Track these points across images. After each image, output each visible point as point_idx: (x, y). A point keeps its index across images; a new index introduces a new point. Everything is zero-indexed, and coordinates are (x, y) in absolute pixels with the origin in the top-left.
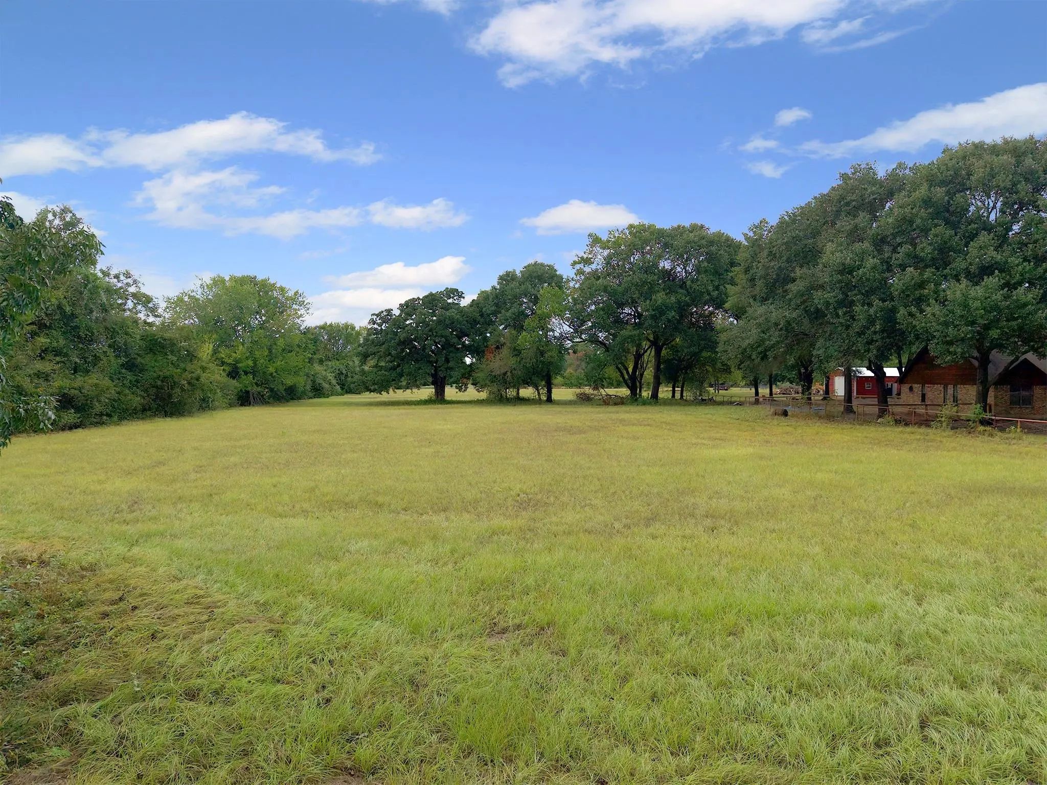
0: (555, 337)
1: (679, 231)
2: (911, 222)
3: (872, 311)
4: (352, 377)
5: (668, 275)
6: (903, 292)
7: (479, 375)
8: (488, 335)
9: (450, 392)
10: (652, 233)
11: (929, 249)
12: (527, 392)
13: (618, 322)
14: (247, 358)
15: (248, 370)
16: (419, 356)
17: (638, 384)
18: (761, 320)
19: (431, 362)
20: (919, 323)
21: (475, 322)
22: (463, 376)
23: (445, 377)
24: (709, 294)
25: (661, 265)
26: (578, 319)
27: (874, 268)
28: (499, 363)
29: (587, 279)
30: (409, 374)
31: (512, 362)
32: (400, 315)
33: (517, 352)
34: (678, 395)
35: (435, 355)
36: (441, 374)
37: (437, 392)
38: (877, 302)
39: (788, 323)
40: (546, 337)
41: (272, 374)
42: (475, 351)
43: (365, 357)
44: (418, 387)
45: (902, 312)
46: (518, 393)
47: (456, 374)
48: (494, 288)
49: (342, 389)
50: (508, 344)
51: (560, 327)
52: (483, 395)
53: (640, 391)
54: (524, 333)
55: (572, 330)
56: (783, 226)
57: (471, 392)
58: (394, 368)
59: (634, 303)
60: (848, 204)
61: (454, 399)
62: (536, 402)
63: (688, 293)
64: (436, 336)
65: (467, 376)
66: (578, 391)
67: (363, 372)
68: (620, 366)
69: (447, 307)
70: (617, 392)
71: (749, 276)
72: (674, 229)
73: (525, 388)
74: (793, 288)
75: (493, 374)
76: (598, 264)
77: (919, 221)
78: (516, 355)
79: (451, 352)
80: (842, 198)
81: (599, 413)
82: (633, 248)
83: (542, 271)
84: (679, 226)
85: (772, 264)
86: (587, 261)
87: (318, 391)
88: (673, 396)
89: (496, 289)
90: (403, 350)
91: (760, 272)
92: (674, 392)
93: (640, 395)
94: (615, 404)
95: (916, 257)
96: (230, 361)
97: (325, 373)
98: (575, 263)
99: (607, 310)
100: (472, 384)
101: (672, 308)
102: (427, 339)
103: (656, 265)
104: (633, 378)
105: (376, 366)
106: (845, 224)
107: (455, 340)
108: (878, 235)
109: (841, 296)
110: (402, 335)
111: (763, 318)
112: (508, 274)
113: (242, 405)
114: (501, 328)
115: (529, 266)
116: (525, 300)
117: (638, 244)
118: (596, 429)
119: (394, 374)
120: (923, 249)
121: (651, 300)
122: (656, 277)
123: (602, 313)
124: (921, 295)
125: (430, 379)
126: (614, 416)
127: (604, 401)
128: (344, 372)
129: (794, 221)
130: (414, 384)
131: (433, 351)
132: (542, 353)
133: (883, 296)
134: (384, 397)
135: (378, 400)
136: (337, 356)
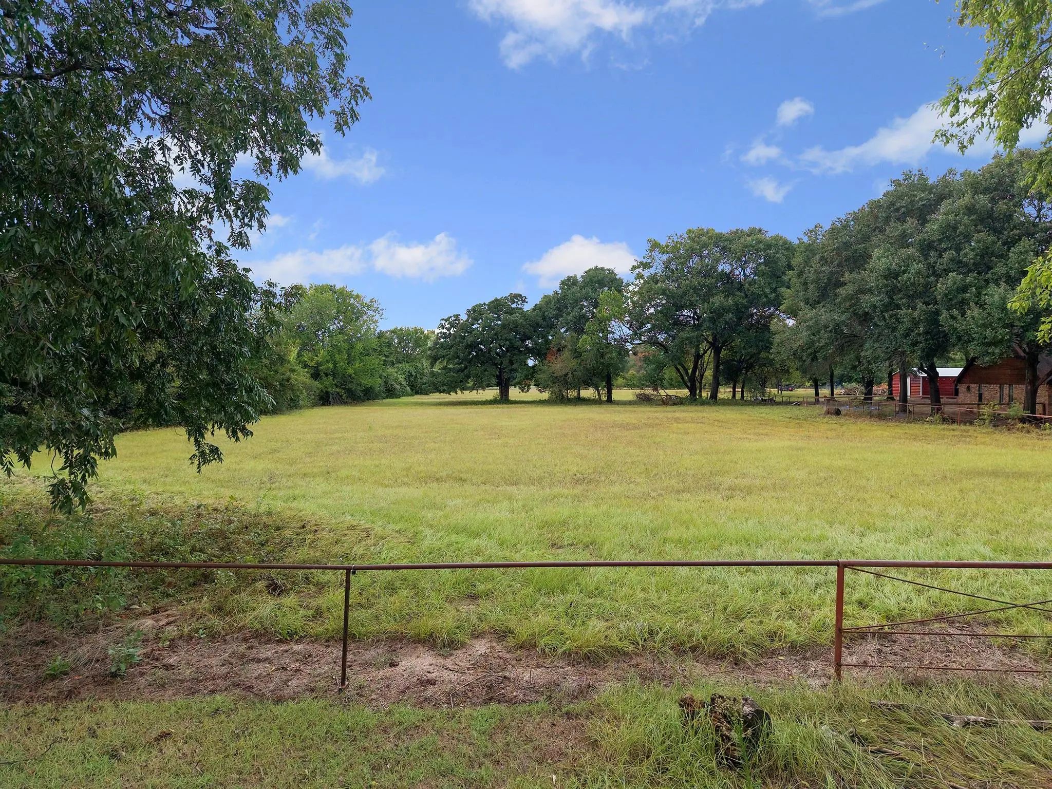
0: (615, 340)
1: (737, 235)
2: (955, 228)
3: (916, 314)
4: (421, 379)
5: (727, 278)
6: (946, 295)
7: (541, 376)
8: (550, 338)
9: (514, 393)
10: (710, 238)
11: (971, 255)
12: (588, 393)
13: (677, 323)
14: (328, 361)
15: (330, 372)
16: (485, 359)
17: (698, 385)
18: (811, 323)
19: (496, 365)
20: (960, 326)
21: (538, 325)
22: (527, 378)
23: (509, 378)
24: (766, 297)
25: (720, 268)
26: (637, 321)
27: (919, 272)
28: (560, 364)
29: (645, 282)
30: (477, 376)
31: (573, 363)
32: (467, 320)
33: (577, 354)
34: (738, 396)
35: (500, 357)
36: (505, 376)
37: (501, 392)
38: (920, 305)
39: (837, 325)
40: (606, 339)
41: (350, 376)
42: (539, 353)
43: (434, 359)
44: (483, 389)
45: (945, 314)
46: (579, 394)
47: (519, 376)
48: (556, 292)
49: (412, 390)
50: (569, 347)
51: (620, 330)
52: (545, 395)
53: (700, 392)
54: (585, 336)
55: (632, 333)
56: (834, 232)
57: (534, 393)
58: (462, 370)
59: (692, 306)
60: (898, 210)
61: (518, 399)
62: (597, 402)
63: (747, 295)
64: (501, 340)
65: (530, 378)
66: (638, 391)
67: (433, 374)
68: (679, 367)
69: (511, 312)
70: (677, 392)
71: (802, 280)
72: (732, 233)
73: (586, 389)
74: (842, 291)
75: (555, 375)
76: (657, 268)
77: (961, 228)
78: (576, 357)
79: (515, 354)
80: (892, 204)
81: (656, 412)
82: (691, 252)
83: (602, 276)
84: (737, 230)
85: (823, 269)
86: (646, 266)
87: (391, 393)
88: (734, 396)
89: (558, 294)
90: (470, 353)
91: (812, 276)
92: (734, 392)
93: (700, 396)
94: (675, 404)
95: (960, 262)
96: (312, 364)
97: (397, 375)
98: (634, 268)
99: (665, 313)
100: (535, 385)
101: (729, 311)
102: (492, 343)
103: (714, 268)
104: (692, 379)
105: (445, 368)
106: (894, 229)
107: (519, 343)
108: (925, 240)
109: (887, 300)
110: (470, 339)
111: (813, 321)
112: (569, 278)
113: (323, 405)
114: (562, 330)
115: (590, 270)
116: (585, 304)
117: (696, 249)
118: (651, 426)
119: (462, 376)
120: (966, 254)
121: (709, 303)
122: (713, 280)
123: (660, 315)
124: (963, 299)
125: (494, 381)
126: (670, 415)
127: (663, 401)
128: (414, 374)
129: (845, 227)
130: (481, 385)
131: (498, 354)
132: (602, 356)
133: (927, 300)
134: (453, 397)
135: (447, 400)
136: (408, 359)
